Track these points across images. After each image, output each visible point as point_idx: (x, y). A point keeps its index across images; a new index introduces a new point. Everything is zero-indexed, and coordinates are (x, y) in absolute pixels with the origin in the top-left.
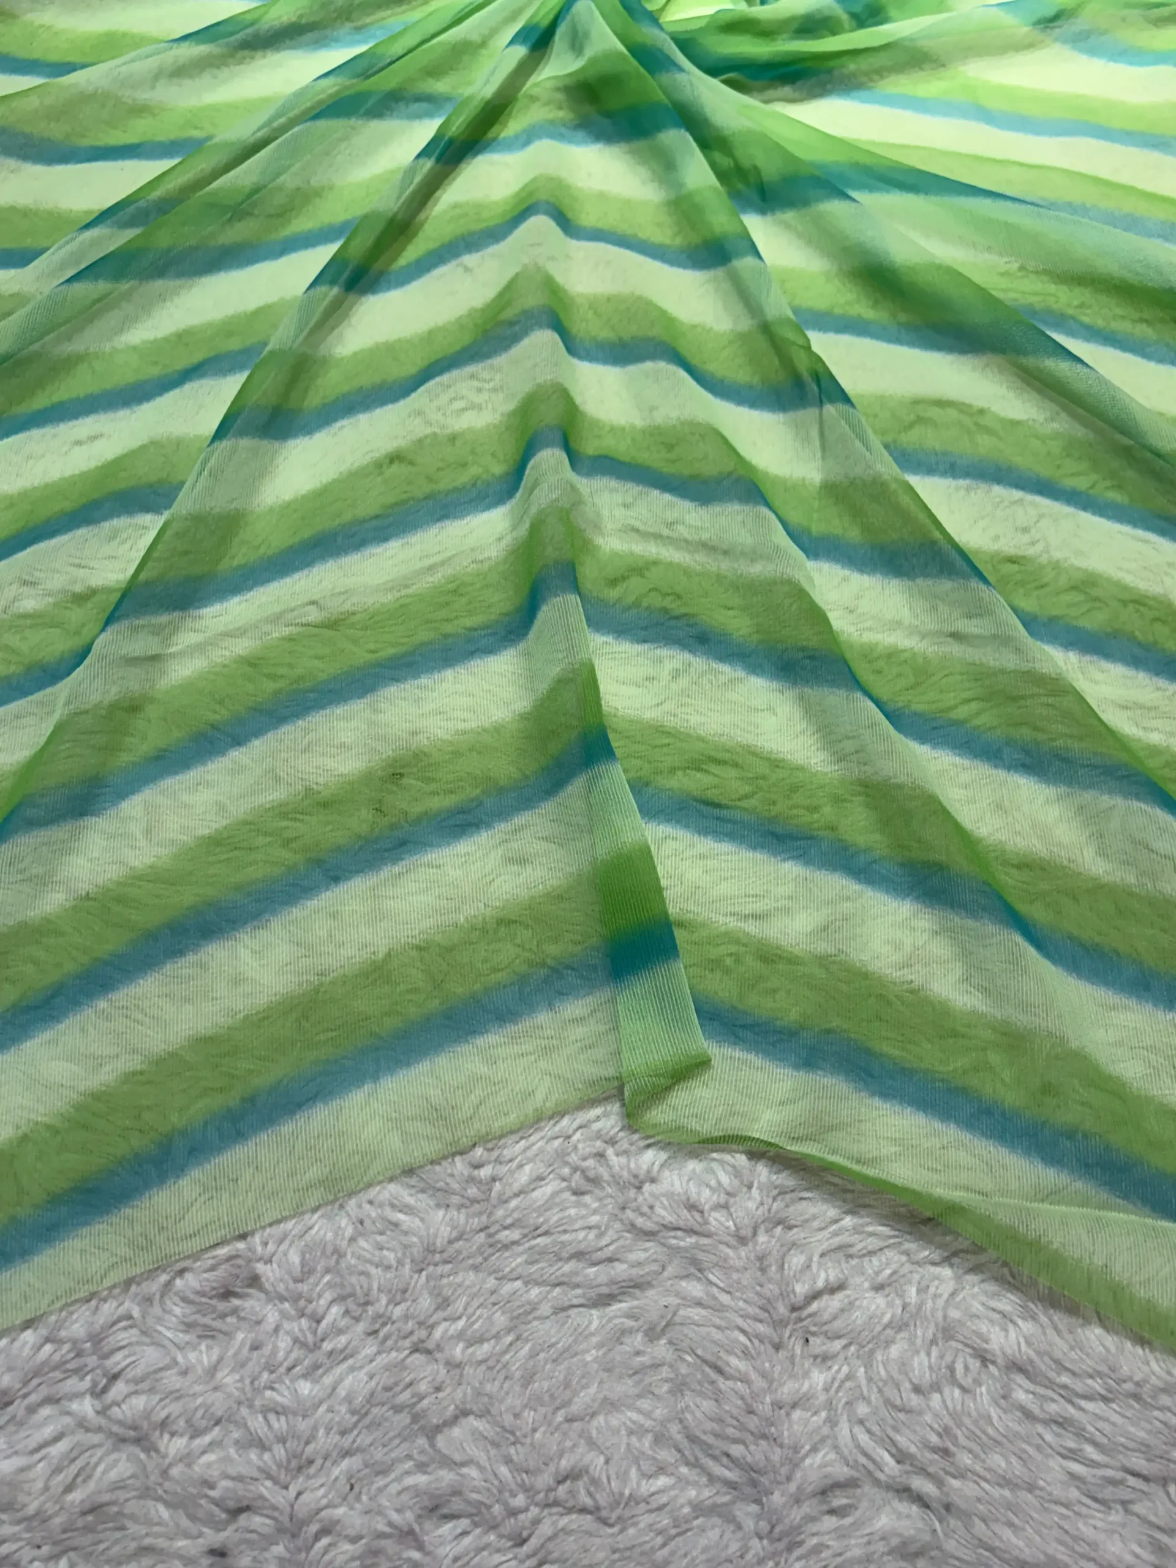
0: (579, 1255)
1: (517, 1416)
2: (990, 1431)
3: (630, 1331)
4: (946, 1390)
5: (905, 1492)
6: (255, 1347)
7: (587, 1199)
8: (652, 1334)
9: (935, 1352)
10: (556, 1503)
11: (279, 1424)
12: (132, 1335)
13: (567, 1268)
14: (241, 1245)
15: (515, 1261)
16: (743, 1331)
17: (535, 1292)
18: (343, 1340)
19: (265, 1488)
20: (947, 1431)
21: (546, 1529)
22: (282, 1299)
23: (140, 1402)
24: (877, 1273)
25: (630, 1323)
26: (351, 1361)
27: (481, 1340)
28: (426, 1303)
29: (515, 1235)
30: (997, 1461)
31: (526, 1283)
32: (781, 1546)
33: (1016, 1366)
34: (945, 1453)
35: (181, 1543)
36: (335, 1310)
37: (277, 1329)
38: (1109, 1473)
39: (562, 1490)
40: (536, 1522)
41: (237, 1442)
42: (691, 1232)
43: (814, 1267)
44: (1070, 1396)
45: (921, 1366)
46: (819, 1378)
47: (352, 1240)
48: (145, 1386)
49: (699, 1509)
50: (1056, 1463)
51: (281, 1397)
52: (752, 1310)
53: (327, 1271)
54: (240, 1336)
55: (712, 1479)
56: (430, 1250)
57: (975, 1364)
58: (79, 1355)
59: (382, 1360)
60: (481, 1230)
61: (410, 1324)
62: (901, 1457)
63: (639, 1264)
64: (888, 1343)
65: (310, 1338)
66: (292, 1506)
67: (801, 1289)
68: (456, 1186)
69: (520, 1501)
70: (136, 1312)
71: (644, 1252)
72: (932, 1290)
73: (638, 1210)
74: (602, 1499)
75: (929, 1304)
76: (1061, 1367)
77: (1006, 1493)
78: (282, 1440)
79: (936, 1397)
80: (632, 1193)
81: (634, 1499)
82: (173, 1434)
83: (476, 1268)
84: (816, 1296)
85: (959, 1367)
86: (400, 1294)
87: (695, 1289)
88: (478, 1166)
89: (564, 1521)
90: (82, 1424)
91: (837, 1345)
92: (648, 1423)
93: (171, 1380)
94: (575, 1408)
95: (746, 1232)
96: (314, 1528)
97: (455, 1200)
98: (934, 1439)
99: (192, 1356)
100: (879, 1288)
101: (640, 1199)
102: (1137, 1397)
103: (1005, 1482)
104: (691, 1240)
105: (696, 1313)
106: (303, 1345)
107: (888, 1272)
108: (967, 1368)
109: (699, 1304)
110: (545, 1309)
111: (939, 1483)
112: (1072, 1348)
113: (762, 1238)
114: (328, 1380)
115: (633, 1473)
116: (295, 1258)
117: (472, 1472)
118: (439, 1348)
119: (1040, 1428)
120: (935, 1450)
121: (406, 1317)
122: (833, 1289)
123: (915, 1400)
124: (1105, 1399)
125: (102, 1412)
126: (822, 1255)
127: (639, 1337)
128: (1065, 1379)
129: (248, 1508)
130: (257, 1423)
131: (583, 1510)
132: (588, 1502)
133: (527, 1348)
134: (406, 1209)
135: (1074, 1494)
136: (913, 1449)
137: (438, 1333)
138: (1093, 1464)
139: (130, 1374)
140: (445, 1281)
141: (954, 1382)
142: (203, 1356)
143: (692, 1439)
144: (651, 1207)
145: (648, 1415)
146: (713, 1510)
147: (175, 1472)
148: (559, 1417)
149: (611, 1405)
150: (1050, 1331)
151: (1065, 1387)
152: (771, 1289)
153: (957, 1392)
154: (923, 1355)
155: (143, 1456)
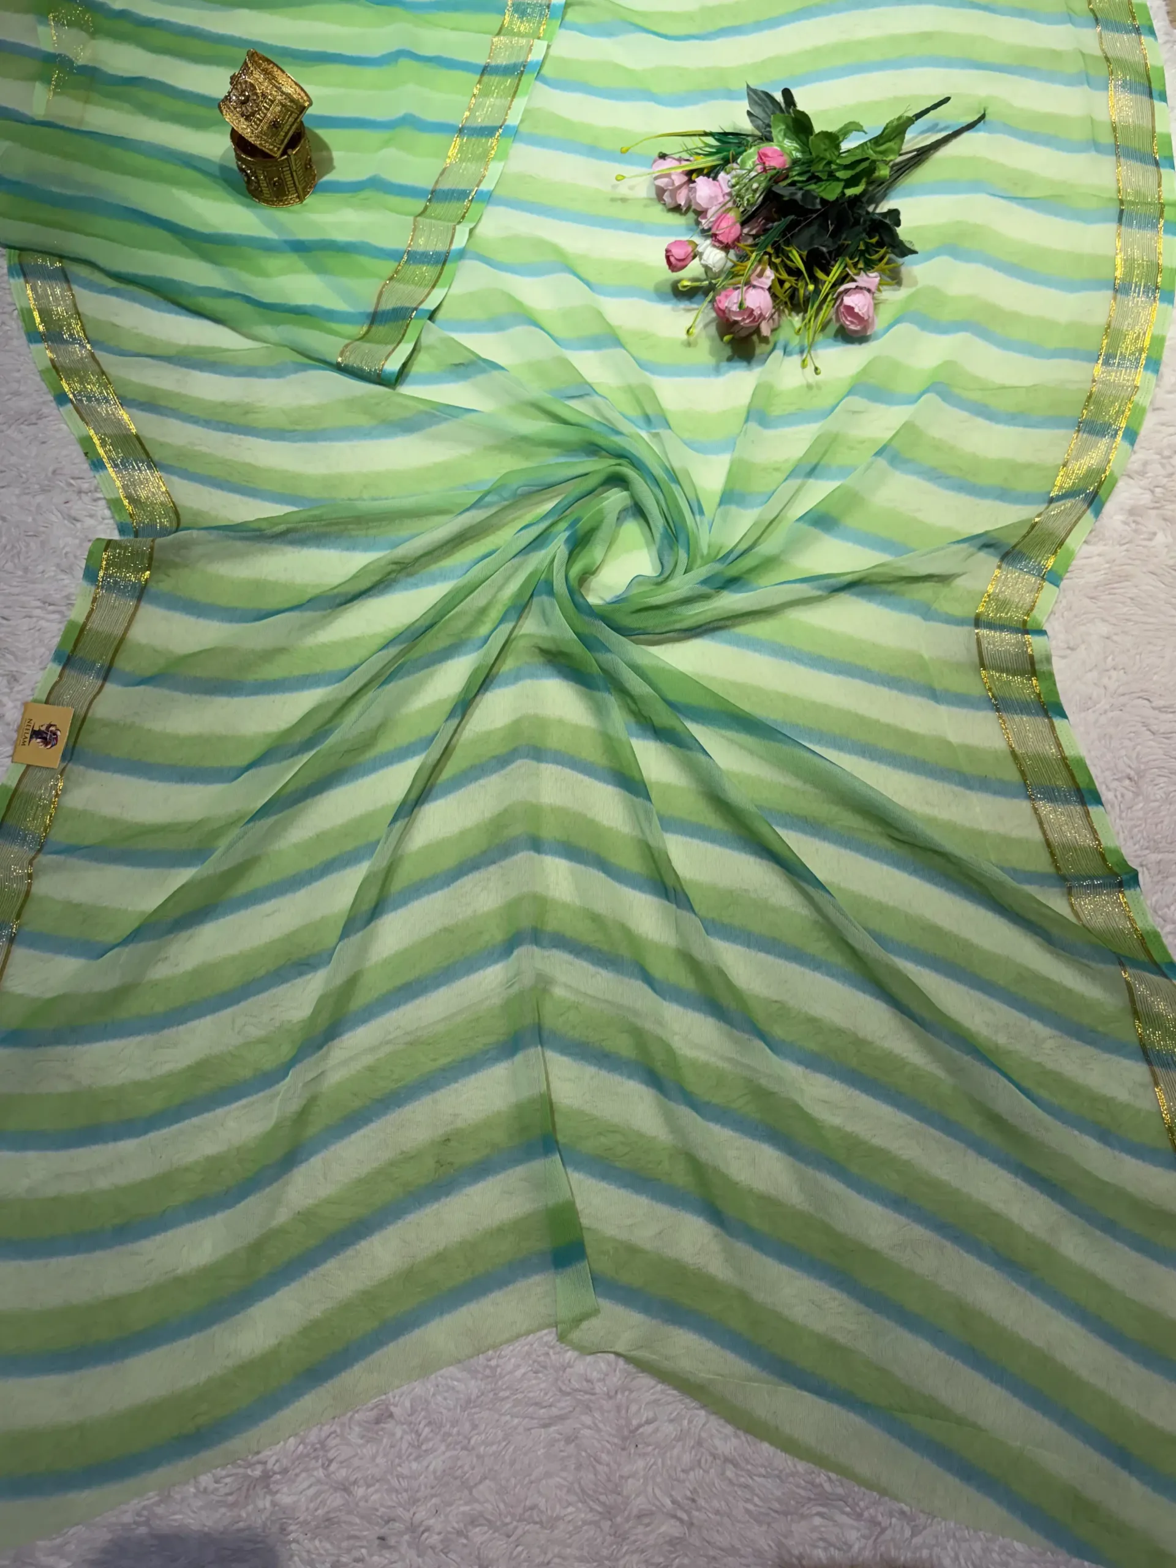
0: (536, 1404)
1: (508, 1480)
2: (714, 1489)
3: (558, 1440)
4: (696, 1471)
5: (675, 1517)
6: (392, 1446)
7: (540, 1375)
8: (569, 1440)
9: (693, 1453)
10: (524, 1520)
11: (404, 1483)
12: (337, 1441)
13: (531, 1409)
14: (383, 1397)
15: (508, 1406)
16: (608, 1442)
17: (516, 1421)
18: (431, 1444)
19: (400, 1511)
20: (694, 1491)
21: (519, 1531)
22: (403, 1424)
23: (343, 1472)
24: (671, 1414)
25: (558, 1436)
26: (435, 1454)
27: (492, 1444)
28: (467, 1426)
29: (507, 1393)
30: (716, 1504)
31: (512, 1417)
32: (620, 1540)
33: (727, 1460)
34: (693, 1500)
35: (365, 1533)
36: (427, 1430)
37: (402, 1438)
38: (762, 1510)
39: (527, 1514)
40: (516, 1528)
41: (386, 1489)
42: (586, 1393)
43: (642, 1410)
44: (750, 1475)
45: (687, 1458)
46: (640, 1464)
47: (434, 1395)
48: (344, 1464)
49: (585, 1523)
50: (741, 1504)
51: (404, 1470)
52: (614, 1432)
53: (422, 1409)
54: (385, 1440)
55: (592, 1510)
56: (469, 1401)
57: (710, 1459)
58: (315, 1450)
59: (448, 1454)
60: (492, 1390)
61: (460, 1437)
62: (674, 1502)
63: (563, 1408)
64: (674, 1447)
65: (416, 1443)
66: (412, 1519)
67: (635, 1422)
68: (480, 1369)
69: (508, 1520)
70: (338, 1430)
71: (566, 1403)
72: (695, 1422)
73: (563, 1382)
74: (544, 1519)
75: (693, 1429)
76: (747, 1462)
77: (718, 1518)
78: (406, 1491)
79: (692, 1473)
80: (561, 1373)
81: (558, 1518)
82: (358, 1487)
83: (489, 1409)
84: (640, 1426)
85: (703, 1461)
86: (455, 1423)
87: (587, 1420)
88: (489, 1360)
89: (527, 1528)
90: (319, 1481)
91: (650, 1448)
92: (565, 1483)
93: (356, 1462)
94: (533, 1478)
95: (612, 1393)
96: (422, 1529)
97: (480, 1376)
98: (689, 1494)
99: (365, 1451)
100: (671, 1421)
101: (565, 1376)
102: (779, 1477)
103: (717, 1512)
104: (587, 1397)
105: (587, 1432)
106: (413, 1446)
107: (675, 1414)
108: (706, 1460)
109: (589, 1428)
110: (521, 1429)
111: (688, 1513)
112: (754, 1453)
113: (619, 1396)
114: (425, 1463)
115: (558, 1507)
116: (408, 1404)
117: (489, 1506)
118: (473, 1448)
119: (736, 1488)
120: (688, 1498)
121: (459, 1434)
122: (648, 1422)
123: (682, 1476)
124: (764, 1476)
125: (328, 1476)
126: (648, 1404)
127: (562, 1443)
128: (749, 1467)
129: (394, 1520)
130: (395, 1482)
131: (536, 1523)
132: (537, 1519)
133: (512, 1447)
134: (458, 1380)
135: (747, 1517)
136: (679, 1499)
137: (473, 1442)
138: (756, 1505)
139: (339, 1459)
140: (476, 1416)
141: (700, 1467)
142: (369, 1450)
143: (583, 1491)
144: (569, 1381)
145: (565, 1479)
146: (591, 1523)
147: (362, 1504)
148: (527, 1479)
149: (548, 1475)
150: (746, 1444)
151: (748, 1470)
152: (622, 1422)
153: (701, 1471)
154: (688, 1454)
155: (347, 1497)
